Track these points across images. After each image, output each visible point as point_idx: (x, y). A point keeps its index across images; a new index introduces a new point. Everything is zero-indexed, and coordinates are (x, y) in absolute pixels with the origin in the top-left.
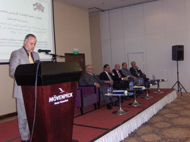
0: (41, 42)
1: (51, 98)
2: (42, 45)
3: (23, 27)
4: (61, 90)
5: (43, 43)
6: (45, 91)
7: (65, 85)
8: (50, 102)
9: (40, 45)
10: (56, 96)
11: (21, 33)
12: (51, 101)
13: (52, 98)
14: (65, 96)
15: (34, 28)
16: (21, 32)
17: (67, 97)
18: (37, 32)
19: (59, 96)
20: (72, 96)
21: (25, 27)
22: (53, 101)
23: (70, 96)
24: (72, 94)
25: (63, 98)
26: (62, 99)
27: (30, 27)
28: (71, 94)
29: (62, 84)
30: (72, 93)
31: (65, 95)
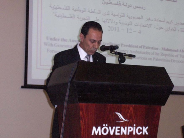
0: (176, 51)
1: (97, 129)
2: (177, 56)
3: (134, 18)
4: (121, 116)
5: (179, 53)
6: (83, 113)
7: (131, 108)
8: (93, 134)
9: (172, 56)
10: (108, 127)
11: (129, 31)
12: (96, 134)
13: (99, 128)
14: (129, 131)
15: (160, 21)
16: (131, 29)
17: (134, 134)
18: (166, 30)
19: (114, 128)
20: (147, 133)
21: (140, 18)
22: (100, 134)
23: (141, 133)
24: (147, 130)
25: (125, 134)
26: (122, 134)
27: (149, 20)
28: (145, 130)
29: (123, 105)
30: (147, 128)
31: (129, 128)
